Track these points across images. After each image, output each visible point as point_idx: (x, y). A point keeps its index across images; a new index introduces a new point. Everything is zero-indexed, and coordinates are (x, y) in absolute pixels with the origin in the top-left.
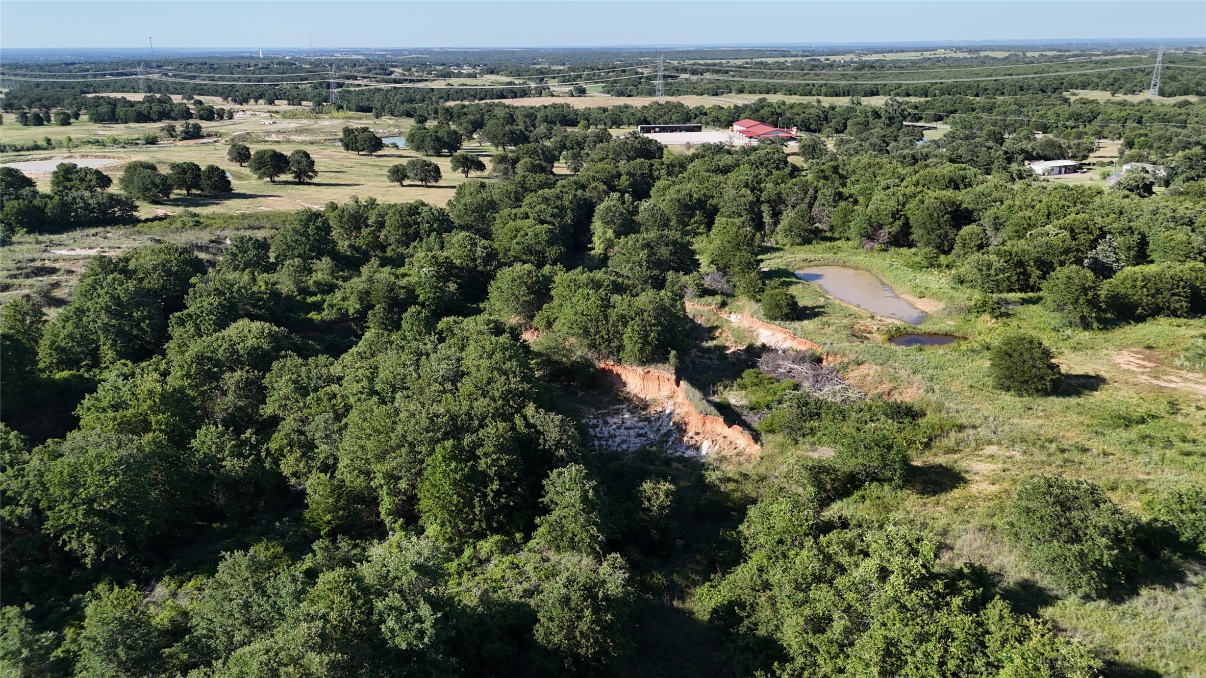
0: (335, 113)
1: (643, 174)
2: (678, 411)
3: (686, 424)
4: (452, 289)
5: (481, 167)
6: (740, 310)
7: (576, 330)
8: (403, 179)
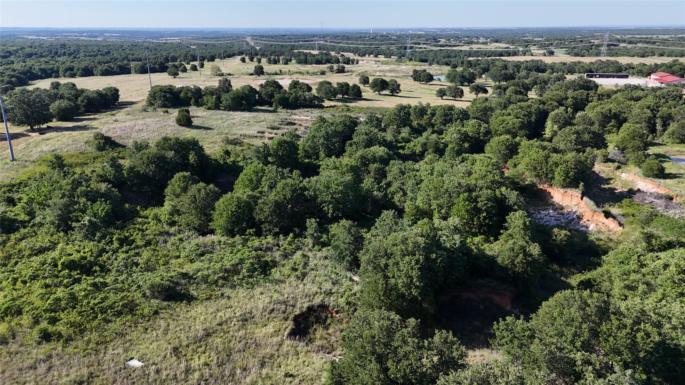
0: (408, 63)
1: (582, 98)
2: (580, 210)
3: (583, 216)
4: (466, 146)
5: (486, 91)
6: (629, 172)
7: (530, 167)
8: (443, 96)
